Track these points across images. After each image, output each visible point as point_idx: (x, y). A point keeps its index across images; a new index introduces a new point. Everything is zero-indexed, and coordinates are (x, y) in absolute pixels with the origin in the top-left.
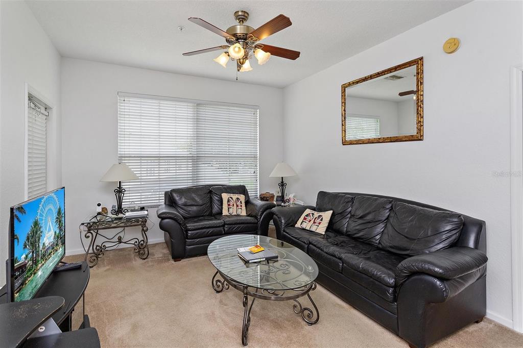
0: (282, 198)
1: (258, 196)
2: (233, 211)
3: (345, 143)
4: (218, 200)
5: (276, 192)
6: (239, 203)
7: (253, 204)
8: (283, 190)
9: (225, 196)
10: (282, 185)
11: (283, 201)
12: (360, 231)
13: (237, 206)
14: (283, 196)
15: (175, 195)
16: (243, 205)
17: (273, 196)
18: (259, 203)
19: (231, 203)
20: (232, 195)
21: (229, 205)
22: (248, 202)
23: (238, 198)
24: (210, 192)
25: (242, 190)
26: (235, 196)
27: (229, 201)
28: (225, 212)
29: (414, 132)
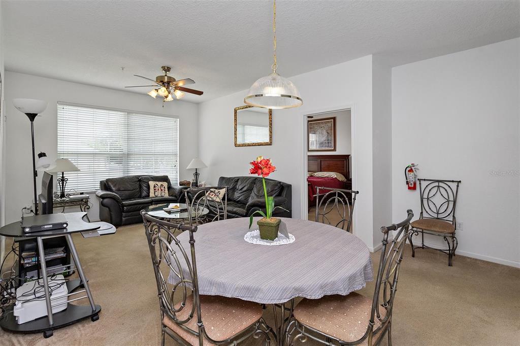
0: (196, 184)
1: (178, 183)
2: (159, 194)
3: (236, 145)
4: (146, 187)
5: (191, 179)
6: (163, 188)
7: (173, 188)
8: (196, 177)
9: (152, 183)
10: (196, 174)
11: (197, 186)
12: (239, 197)
13: (161, 190)
14: (197, 183)
15: (110, 184)
16: (166, 189)
17: (189, 183)
18: (178, 187)
19: (157, 188)
20: (157, 183)
21: (155, 190)
22: (170, 188)
23: (162, 185)
24: (140, 181)
25: (165, 179)
26: (159, 184)
27: (154, 187)
28: (152, 195)
29: (267, 140)
